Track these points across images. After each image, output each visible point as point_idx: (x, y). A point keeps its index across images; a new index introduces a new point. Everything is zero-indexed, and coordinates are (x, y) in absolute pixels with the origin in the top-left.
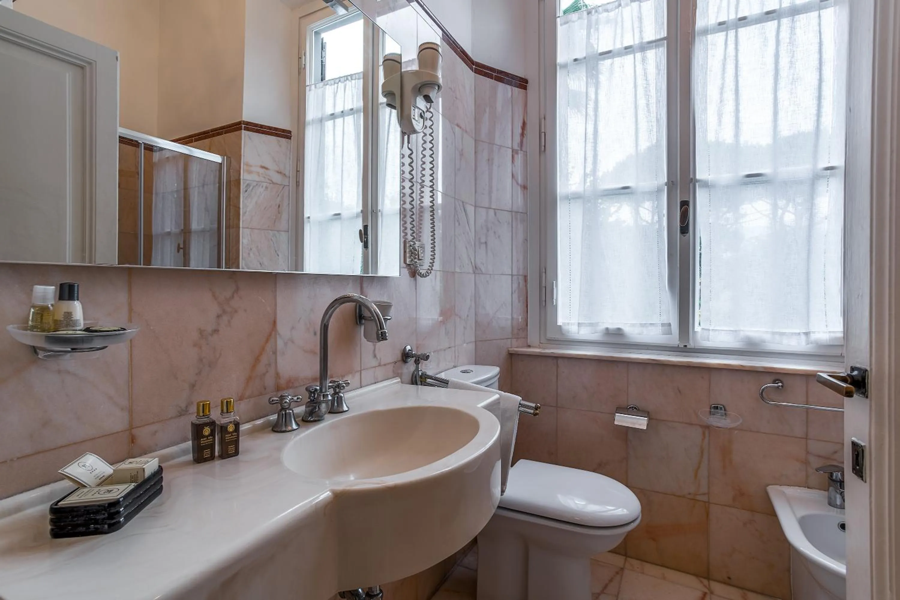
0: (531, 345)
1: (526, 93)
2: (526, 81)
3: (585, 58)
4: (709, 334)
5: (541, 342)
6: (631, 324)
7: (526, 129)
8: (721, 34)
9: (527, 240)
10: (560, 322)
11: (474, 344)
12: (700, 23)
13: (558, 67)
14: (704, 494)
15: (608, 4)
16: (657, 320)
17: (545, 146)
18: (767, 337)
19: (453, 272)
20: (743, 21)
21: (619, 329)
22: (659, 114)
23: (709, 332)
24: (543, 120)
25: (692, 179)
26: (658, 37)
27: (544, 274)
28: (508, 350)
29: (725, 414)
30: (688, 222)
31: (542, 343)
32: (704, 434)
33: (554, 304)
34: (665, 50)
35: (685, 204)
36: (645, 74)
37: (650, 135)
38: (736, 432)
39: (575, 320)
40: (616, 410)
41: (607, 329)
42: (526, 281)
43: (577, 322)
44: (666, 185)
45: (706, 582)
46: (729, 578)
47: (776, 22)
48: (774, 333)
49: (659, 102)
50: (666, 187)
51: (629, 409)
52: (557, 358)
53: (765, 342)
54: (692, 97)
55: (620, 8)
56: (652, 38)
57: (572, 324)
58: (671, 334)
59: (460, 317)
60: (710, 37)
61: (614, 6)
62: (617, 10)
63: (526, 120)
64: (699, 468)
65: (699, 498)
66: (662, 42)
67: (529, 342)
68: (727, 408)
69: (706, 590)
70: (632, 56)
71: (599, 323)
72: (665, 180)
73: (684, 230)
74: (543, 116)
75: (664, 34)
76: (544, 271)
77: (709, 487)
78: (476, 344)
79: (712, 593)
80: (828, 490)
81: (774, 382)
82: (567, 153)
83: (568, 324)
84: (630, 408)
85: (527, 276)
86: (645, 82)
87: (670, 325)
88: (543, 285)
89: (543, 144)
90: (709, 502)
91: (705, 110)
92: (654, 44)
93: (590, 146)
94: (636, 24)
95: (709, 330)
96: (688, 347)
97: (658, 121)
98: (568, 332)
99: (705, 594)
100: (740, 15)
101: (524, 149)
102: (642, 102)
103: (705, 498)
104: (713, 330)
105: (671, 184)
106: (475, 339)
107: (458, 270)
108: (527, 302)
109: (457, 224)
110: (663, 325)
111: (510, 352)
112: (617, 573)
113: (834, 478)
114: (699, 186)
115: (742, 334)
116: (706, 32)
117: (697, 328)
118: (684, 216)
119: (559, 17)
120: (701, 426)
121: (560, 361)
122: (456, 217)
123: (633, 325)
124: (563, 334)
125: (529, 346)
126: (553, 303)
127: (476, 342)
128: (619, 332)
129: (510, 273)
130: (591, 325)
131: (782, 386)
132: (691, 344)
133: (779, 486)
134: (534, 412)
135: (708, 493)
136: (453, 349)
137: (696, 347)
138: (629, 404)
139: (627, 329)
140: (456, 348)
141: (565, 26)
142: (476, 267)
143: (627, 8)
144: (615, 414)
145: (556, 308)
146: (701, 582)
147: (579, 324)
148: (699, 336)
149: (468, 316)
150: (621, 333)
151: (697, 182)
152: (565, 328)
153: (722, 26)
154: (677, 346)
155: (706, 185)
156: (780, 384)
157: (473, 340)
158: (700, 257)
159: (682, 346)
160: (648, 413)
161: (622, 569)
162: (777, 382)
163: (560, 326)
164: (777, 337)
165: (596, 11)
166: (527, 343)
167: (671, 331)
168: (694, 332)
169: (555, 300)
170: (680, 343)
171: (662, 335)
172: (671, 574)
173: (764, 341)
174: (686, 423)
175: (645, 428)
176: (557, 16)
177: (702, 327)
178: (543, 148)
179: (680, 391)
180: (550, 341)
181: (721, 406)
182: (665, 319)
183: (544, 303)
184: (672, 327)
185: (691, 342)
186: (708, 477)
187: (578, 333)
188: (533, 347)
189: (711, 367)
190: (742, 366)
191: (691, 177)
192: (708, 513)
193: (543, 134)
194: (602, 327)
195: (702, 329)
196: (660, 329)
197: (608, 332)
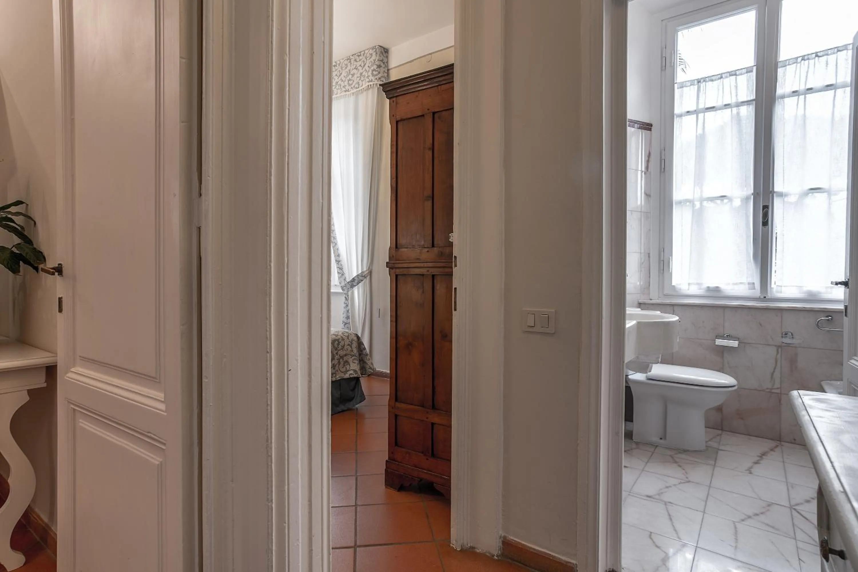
1: (651, 134)
2: (651, 125)
3: (695, 111)
5: (660, 297)
6: (726, 283)
7: (651, 157)
8: (795, 97)
10: (674, 283)
12: (779, 91)
13: (675, 117)
14: (778, 388)
15: (713, 76)
17: (664, 169)
20: (810, 90)
21: (717, 287)
23: (782, 288)
24: (663, 151)
25: (771, 191)
26: (749, 99)
27: (663, 252)
28: (638, 301)
29: (793, 338)
30: (768, 219)
32: (778, 351)
34: (753, 108)
35: (765, 207)
38: (800, 349)
40: (716, 337)
41: (708, 287)
42: (649, 257)
43: (687, 283)
44: (753, 195)
45: (778, 442)
46: (795, 440)
47: (833, 91)
48: (827, 287)
50: (752, 196)
51: (724, 336)
52: (673, 305)
53: (821, 294)
54: (772, 139)
55: (722, 79)
56: (745, 99)
57: (684, 284)
58: (755, 289)
60: (786, 100)
61: (717, 78)
62: (720, 80)
63: (650, 151)
64: (774, 372)
65: (773, 391)
66: (751, 102)
68: (793, 334)
70: (730, 109)
71: (702, 283)
72: (751, 191)
73: (765, 223)
74: (664, 149)
75: (753, 97)
76: (662, 250)
77: (781, 385)
83: (681, 284)
84: (726, 335)
85: (650, 254)
87: (754, 283)
88: (662, 259)
89: (663, 167)
90: (781, 393)
92: (747, 103)
94: (734, 91)
95: (781, 286)
96: (767, 298)
98: (680, 289)
100: (809, 86)
101: (649, 170)
103: (778, 391)
104: (784, 286)
105: (756, 194)
110: (749, 284)
111: (640, 302)
114: (776, 196)
115: (806, 289)
116: (783, 97)
117: (773, 286)
118: (765, 215)
119: (676, 83)
120: (776, 346)
121: (675, 308)
123: (728, 284)
124: (676, 291)
125: (651, 300)
128: (717, 289)
129: (639, 252)
130: (698, 284)
131: (831, 319)
132: (769, 296)
135: (781, 388)
137: (772, 298)
138: (725, 333)
139: (723, 287)
141: (680, 90)
143: (726, 79)
144: (715, 340)
145: (671, 274)
147: (689, 284)
148: (774, 290)
151: (775, 193)
152: (678, 287)
153: (795, 93)
154: (758, 297)
155: (781, 195)
158: (776, 239)
159: (762, 297)
160: (738, 337)
162: (827, 316)
163: (674, 286)
165: (704, 81)
166: (649, 298)
168: (771, 288)
170: (761, 295)
171: (750, 289)
173: (819, 293)
174: (766, 345)
175: (737, 346)
176: (675, 83)
177: (777, 285)
178: (663, 170)
179: (761, 325)
180: (666, 296)
181: (790, 333)
182: (750, 280)
183: (662, 271)
184: (756, 285)
185: (769, 294)
186: (781, 378)
187: (688, 289)
188: (654, 300)
189: (782, 308)
190: (804, 308)
191: (771, 190)
192: (780, 401)
193: (663, 160)
194: (705, 286)
195: (777, 286)
196: (747, 286)
197: (709, 289)
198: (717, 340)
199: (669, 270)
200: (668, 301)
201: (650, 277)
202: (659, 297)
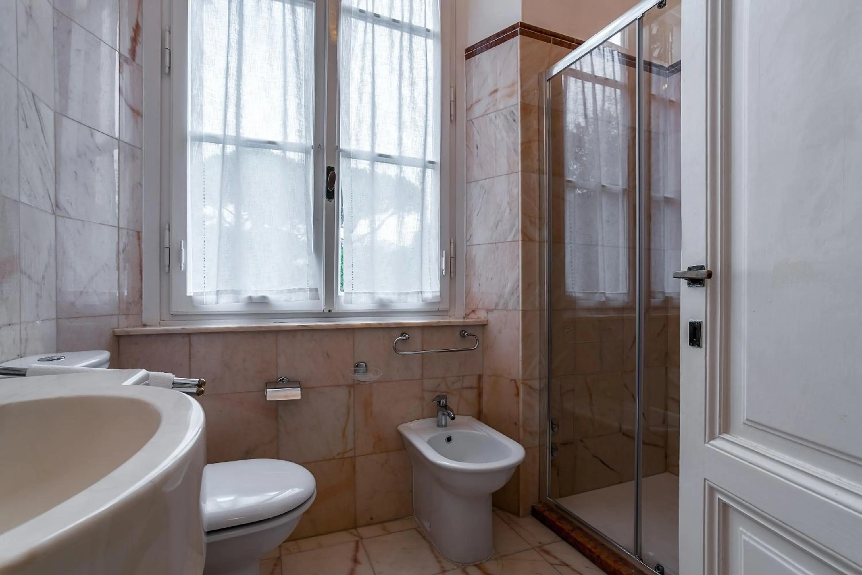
0: (147, 324)
4: (352, 297)
6: (277, 290)
7: (140, 35)
9: (141, 185)
10: (190, 291)
11: (54, 323)
14: (351, 450)
16: (305, 285)
17: (169, 68)
18: (394, 298)
19: (15, 201)
21: (264, 298)
22: (307, 73)
23: (352, 295)
24: (168, 33)
25: (337, 147)
27: (167, 232)
28: (114, 331)
29: (367, 370)
30: (334, 189)
31: (163, 320)
32: (350, 393)
33: (183, 269)
34: (312, 12)
35: (330, 170)
36: (295, 27)
37: (298, 91)
38: (375, 385)
39: (211, 287)
40: (266, 386)
41: (250, 298)
42: (139, 238)
43: (216, 290)
45: (354, 531)
46: (372, 519)
47: (399, 32)
48: (400, 294)
49: (308, 62)
50: (312, 150)
51: (278, 382)
52: (189, 335)
53: (393, 303)
57: (207, 293)
58: (319, 299)
59: (29, 277)
63: (140, 23)
64: (345, 427)
65: (346, 455)
66: (310, 3)
67: (144, 320)
68: (368, 365)
69: (357, 539)
71: (241, 290)
73: (330, 195)
74: (167, 28)
76: (167, 227)
77: (354, 442)
78: (57, 321)
79: (362, 538)
80: (437, 416)
81: (402, 335)
82: (201, 85)
83: (202, 293)
84: (280, 380)
85: (142, 232)
86: (294, 35)
87: (317, 290)
88: (166, 244)
90: (355, 456)
91: (348, 84)
93: (232, 85)
95: (352, 293)
96: (332, 312)
97: (306, 81)
98: (202, 303)
99: (357, 542)
101: (136, 59)
102: (291, 55)
103: (352, 454)
104: (355, 293)
105: (317, 148)
106: (57, 316)
107: (24, 199)
108: (141, 266)
109: (22, 124)
110: (311, 290)
112: (275, 565)
113: (442, 404)
114: (342, 156)
115: (377, 297)
116: (349, 12)
117: (340, 292)
118: (330, 183)
120: (347, 386)
121: (194, 339)
122: (21, 111)
123: (280, 292)
124: (194, 306)
125: (145, 325)
126: (181, 269)
127: (57, 319)
128: (263, 301)
129: (117, 225)
130: (234, 292)
131: (408, 338)
132: (335, 310)
133: (406, 424)
134: (197, 391)
135: (354, 448)
136: (17, 327)
137: (339, 312)
138: (279, 376)
139: (272, 297)
140: (23, 327)
142: (57, 206)
145: (184, 274)
146: (351, 533)
147: (217, 293)
148: (342, 300)
149: (43, 277)
150: (265, 301)
151: (341, 152)
152: (197, 298)
153: (362, 14)
154: (322, 311)
155: (348, 155)
156: (407, 336)
157: (54, 316)
159: (327, 311)
160: (299, 382)
161: (279, 558)
162: (404, 335)
163: (191, 297)
164: (403, 297)
166: (142, 322)
167: (319, 297)
168: (338, 296)
169: (184, 264)
170: (325, 309)
171: (311, 300)
172: (325, 539)
174: (335, 386)
175: (299, 398)
177: (346, 291)
178: (167, 69)
179: (328, 356)
180: (176, 316)
181: (364, 363)
182: (312, 284)
183: (167, 268)
184: (319, 292)
185: (336, 307)
186: (354, 433)
187: (217, 303)
188: (150, 326)
189: (356, 327)
190: (380, 324)
191: (337, 145)
192: (354, 467)
193: (168, 51)
194: (245, 295)
195: (345, 293)
196: (308, 294)
197: (251, 301)
198: (267, 390)
199: (181, 267)
200: (177, 327)
201: (141, 279)
202: (161, 320)
